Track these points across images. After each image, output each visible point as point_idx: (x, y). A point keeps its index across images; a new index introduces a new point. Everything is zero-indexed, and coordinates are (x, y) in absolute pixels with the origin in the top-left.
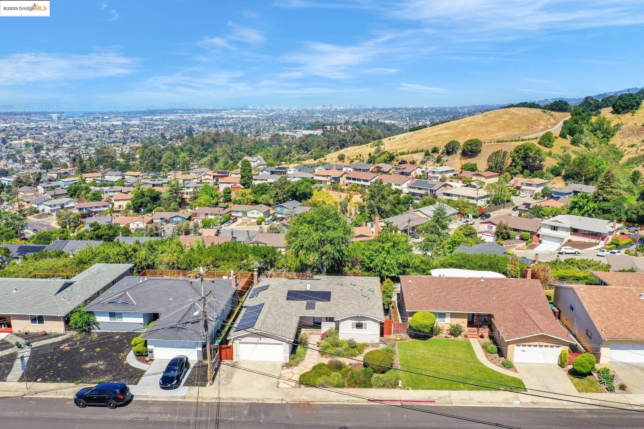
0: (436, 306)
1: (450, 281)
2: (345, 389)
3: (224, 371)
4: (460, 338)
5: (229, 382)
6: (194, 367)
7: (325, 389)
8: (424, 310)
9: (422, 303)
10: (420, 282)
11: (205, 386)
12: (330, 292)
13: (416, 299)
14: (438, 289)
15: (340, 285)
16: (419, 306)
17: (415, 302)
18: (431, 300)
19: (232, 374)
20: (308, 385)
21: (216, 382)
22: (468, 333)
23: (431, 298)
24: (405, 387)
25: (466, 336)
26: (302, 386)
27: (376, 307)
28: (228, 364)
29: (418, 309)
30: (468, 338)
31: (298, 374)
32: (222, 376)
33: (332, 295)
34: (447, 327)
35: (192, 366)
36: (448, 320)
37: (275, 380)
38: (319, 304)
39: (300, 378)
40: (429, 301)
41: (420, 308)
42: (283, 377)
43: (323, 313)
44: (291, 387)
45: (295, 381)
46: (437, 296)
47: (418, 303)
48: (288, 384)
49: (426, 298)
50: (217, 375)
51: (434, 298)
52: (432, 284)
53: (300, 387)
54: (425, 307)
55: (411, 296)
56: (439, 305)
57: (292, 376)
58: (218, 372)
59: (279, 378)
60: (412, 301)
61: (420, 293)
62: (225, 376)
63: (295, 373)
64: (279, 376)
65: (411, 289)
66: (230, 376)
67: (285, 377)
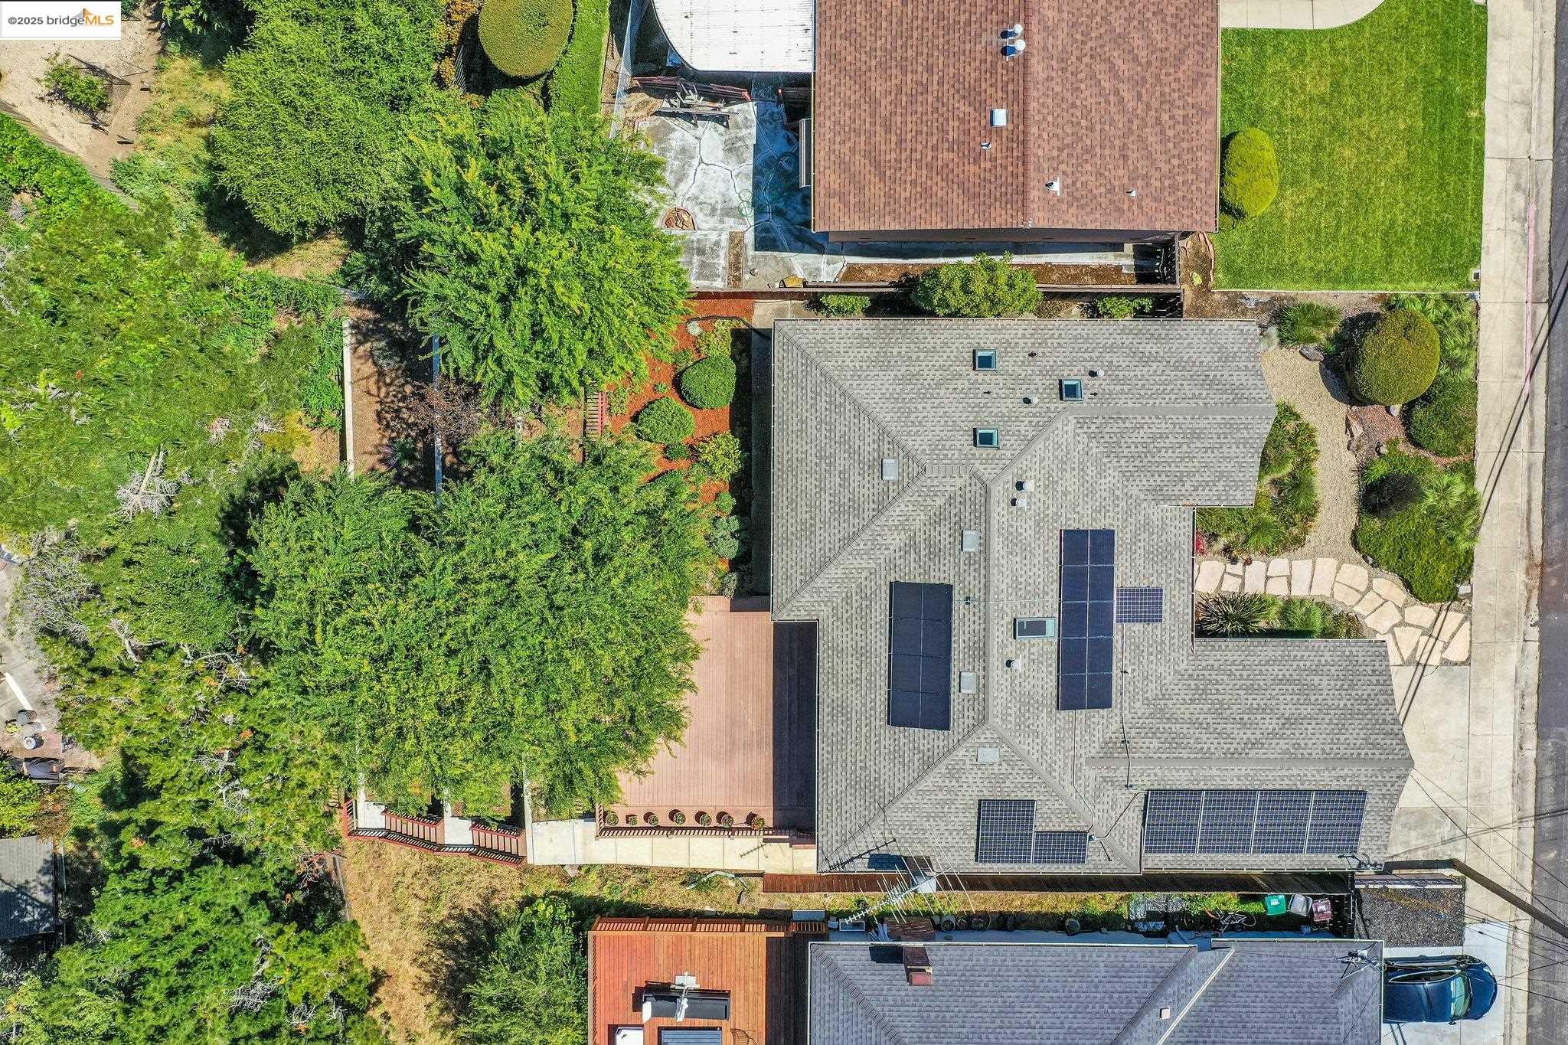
0: (1191, 110)
5: (1446, 812)
9: (1175, 162)
10: (1055, 143)
12: (1064, 533)
13: (1156, 183)
14: (1094, 76)
18: (1158, 121)
23: (1150, 121)
26: (1465, 589)
31: (1402, 608)
32: (1416, 843)
33: (1074, 526)
37: (1431, 680)
38: (1127, 572)
39: (1428, 600)
40: (1163, 133)
42: (1419, 653)
43: (1177, 555)
44: (1467, 624)
45: (1439, 615)
46: (1139, 96)
47: (1180, 179)
48: (1454, 635)
49: (1151, 139)
50: (1412, 857)
51: (1148, 107)
52: (1068, 95)
53: (1470, 596)
54: (1199, 154)
55: (1140, 198)
56: (1190, 100)
57: (1417, 627)
58: (1395, 860)
59: (1420, 668)
60: (1170, 199)
61: (1125, 157)
62: (1413, 833)
63: (1397, 619)
64: (1412, 669)
65: (1103, 190)
66: (1412, 820)
67: (1415, 650)
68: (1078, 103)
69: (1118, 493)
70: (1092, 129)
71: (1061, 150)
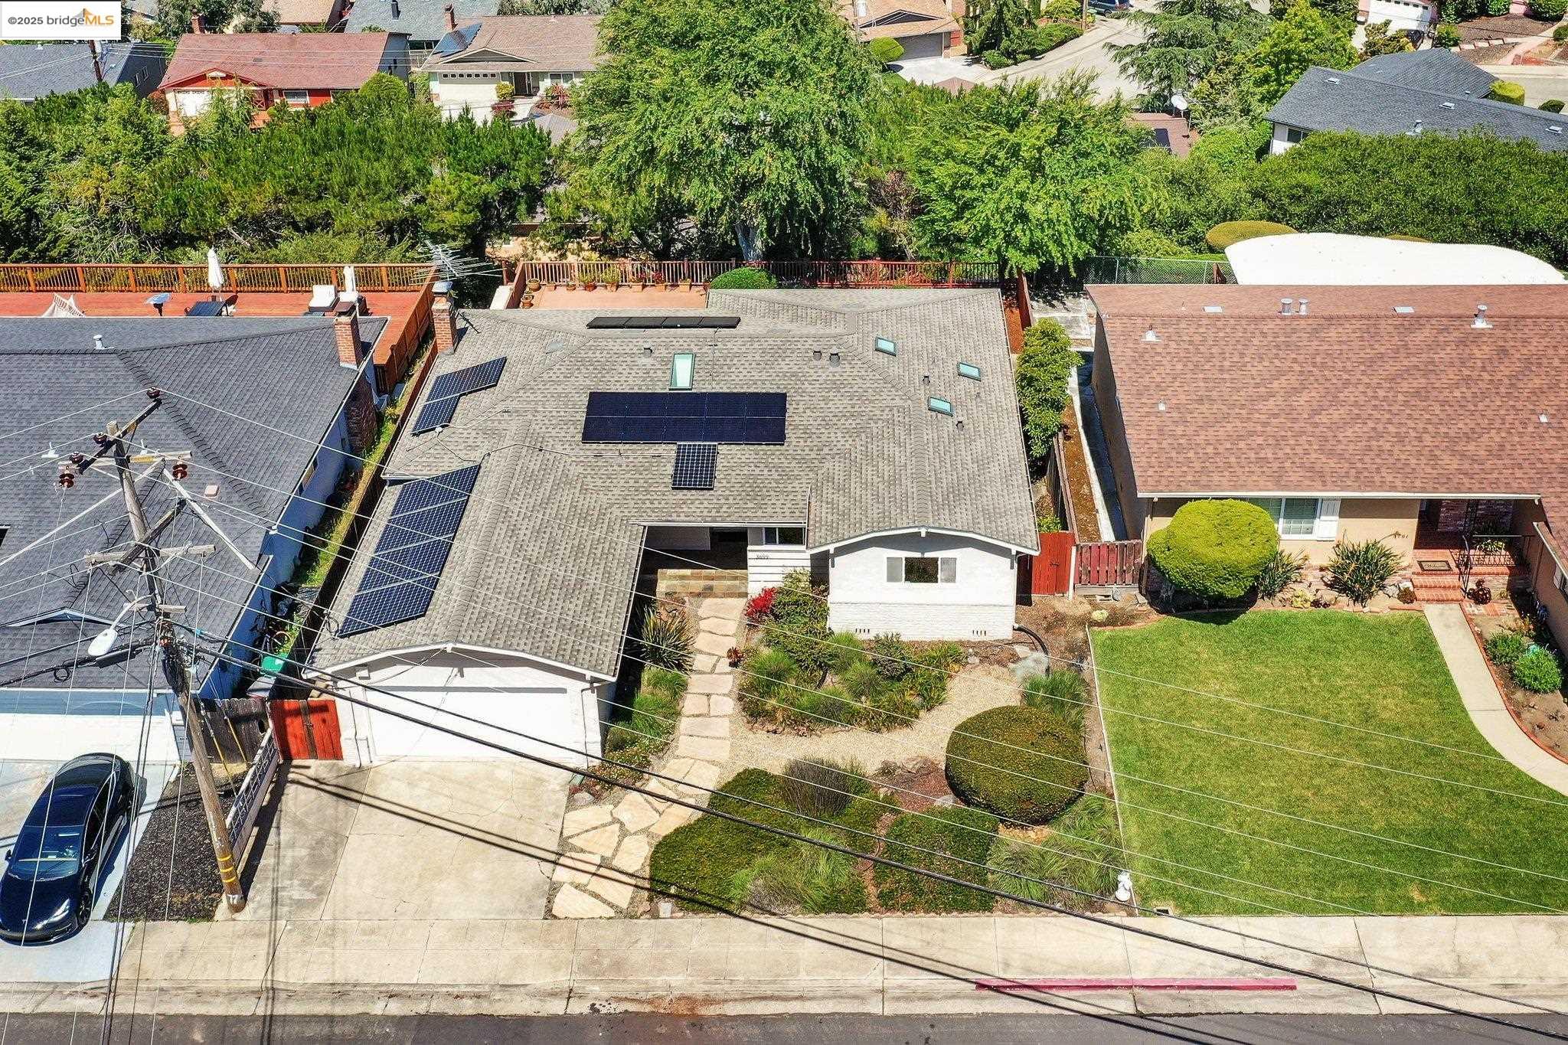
0: (1275, 465)
1: (1333, 333)
2: (865, 918)
3: (299, 824)
4: (1382, 605)
5: (321, 892)
6: (165, 804)
7: (772, 920)
8: (1219, 487)
9: (1210, 450)
10: (1197, 338)
11: (208, 916)
12: (783, 397)
13: (1179, 430)
14: (1281, 373)
15: (826, 356)
16: (1197, 466)
17: (1180, 449)
18: (1252, 433)
19: (339, 840)
20: (692, 902)
21: (259, 892)
22: (1419, 580)
23: (1250, 426)
24: (1145, 899)
25: (1407, 596)
26: (665, 907)
27: (994, 469)
28: (319, 784)
29: (1196, 483)
30: (1415, 605)
31: (645, 831)
32: (288, 856)
33: (790, 408)
34: (1325, 557)
35: (153, 795)
36: (1328, 527)
37: (533, 871)
39: (654, 860)
40: (1240, 438)
41: (1204, 479)
42: (574, 855)
43: (750, 505)
44: (612, 913)
45: (632, 875)
46: (1276, 416)
47: (1191, 454)
48: (596, 896)
49: (1229, 427)
50: (269, 850)
51: (1265, 424)
52: (1252, 350)
53: (654, 914)
54: (1226, 473)
55: (1158, 414)
56: (1287, 464)
57: (616, 850)
58: (273, 831)
59: (553, 857)
60: (1165, 444)
61: (1200, 401)
62: (304, 852)
63: (631, 827)
64: (555, 848)
65: (1158, 379)
66: (326, 851)
67: (582, 851)
68: (1247, 359)
69: (826, 450)
70: (1221, 370)
71: (1191, 342)
